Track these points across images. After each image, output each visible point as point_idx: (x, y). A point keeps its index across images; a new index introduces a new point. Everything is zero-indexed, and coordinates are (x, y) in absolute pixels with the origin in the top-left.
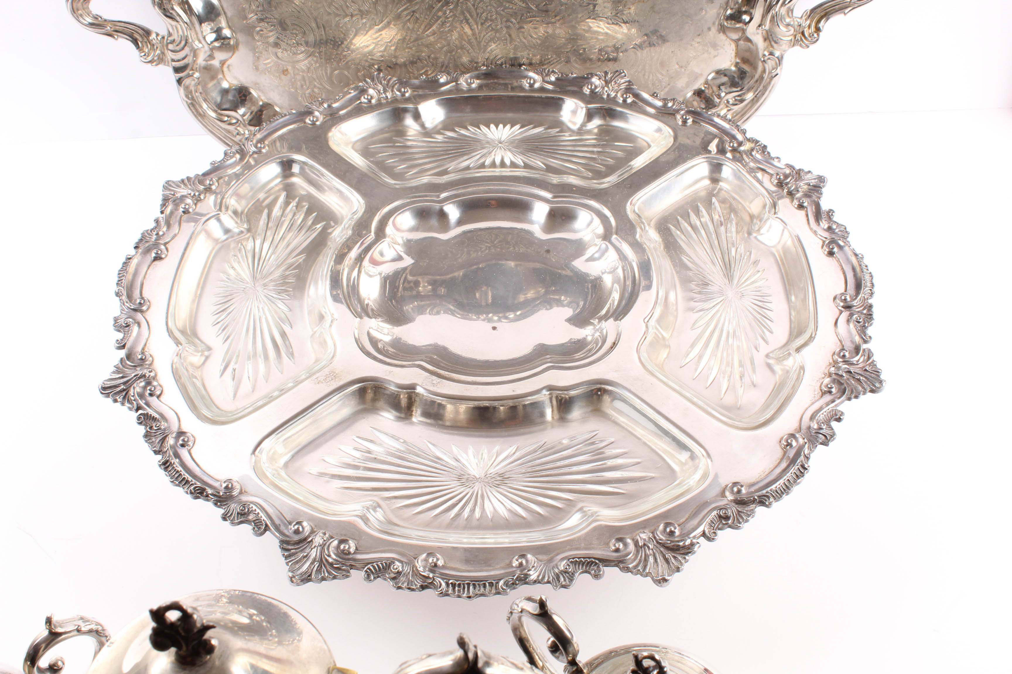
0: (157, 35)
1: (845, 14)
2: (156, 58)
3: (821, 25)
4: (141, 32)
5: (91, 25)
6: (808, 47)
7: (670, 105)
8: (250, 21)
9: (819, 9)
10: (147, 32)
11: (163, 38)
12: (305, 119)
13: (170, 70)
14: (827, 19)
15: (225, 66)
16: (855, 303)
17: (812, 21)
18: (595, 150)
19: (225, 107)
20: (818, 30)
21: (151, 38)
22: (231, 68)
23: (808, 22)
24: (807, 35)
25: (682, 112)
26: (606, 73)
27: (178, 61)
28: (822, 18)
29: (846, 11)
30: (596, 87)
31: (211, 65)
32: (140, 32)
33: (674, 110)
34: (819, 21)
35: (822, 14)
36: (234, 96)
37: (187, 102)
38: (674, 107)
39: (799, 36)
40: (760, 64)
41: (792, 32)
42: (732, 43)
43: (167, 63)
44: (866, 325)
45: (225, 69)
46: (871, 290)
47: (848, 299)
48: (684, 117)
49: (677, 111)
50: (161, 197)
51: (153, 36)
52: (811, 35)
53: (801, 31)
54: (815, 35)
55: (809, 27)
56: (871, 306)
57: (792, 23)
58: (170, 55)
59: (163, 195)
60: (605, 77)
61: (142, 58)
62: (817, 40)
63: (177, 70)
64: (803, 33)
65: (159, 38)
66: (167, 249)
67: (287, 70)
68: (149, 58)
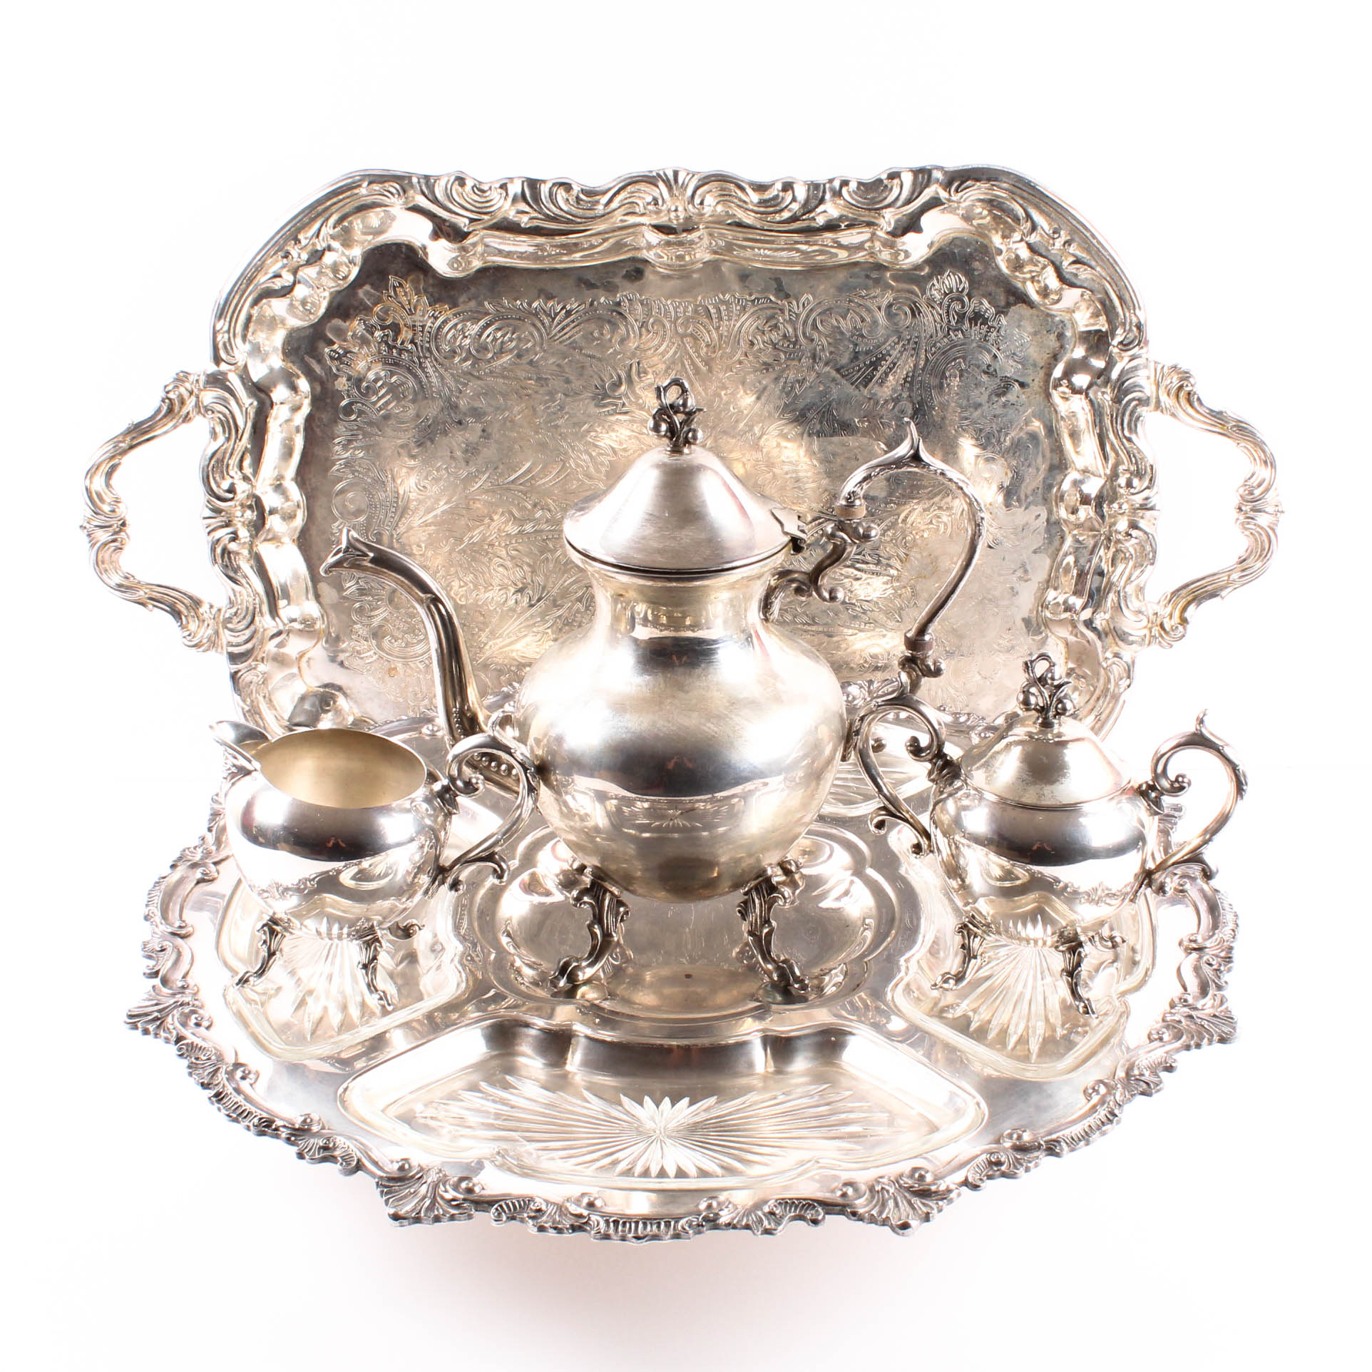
0: (211, 607)
1: (1222, 598)
2: (205, 641)
3: (1187, 615)
4: (187, 601)
5: (120, 586)
6: (1171, 646)
7: (962, 719)
8: (348, 592)
9: (1184, 592)
10: (197, 603)
11: (219, 610)
12: (422, 727)
13: (224, 658)
14: (1198, 605)
15: (304, 660)
16: (1208, 944)
17: (1174, 608)
18: (849, 776)
19: (297, 720)
20: (1184, 621)
21: (201, 610)
22: (312, 662)
23: (1169, 609)
24: (1167, 627)
25: (980, 728)
26: (871, 682)
27: (238, 645)
28: (1189, 603)
29: (1223, 593)
30: (854, 699)
31: (283, 654)
32: (185, 601)
33: (968, 727)
34: (1184, 609)
35: (1189, 598)
36: (313, 705)
37: (243, 709)
38: (969, 723)
39: (1156, 630)
40: (1102, 672)
41: (1145, 622)
42: (1059, 642)
43: (219, 650)
44: (1222, 968)
45: (303, 663)
46: (1233, 931)
47: (1200, 940)
48: (983, 735)
49: (972, 728)
50: (209, 812)
51: (204, 609)
52: (1174, 629)
53: (1159, 623)
54: (1181, 628)
55: (1171, 616)
56: (1231, 948)
57: (1143, 609)
58: (226, 636)
59: (212, 809)
60: (869, 687)
61: (185, 640)
62: (1183, 636)
63: (233, 658)
64: (1162, 626)
65: (214, 611)
66: (218, 872)
67: (395, 669)
68: (196, 641)
